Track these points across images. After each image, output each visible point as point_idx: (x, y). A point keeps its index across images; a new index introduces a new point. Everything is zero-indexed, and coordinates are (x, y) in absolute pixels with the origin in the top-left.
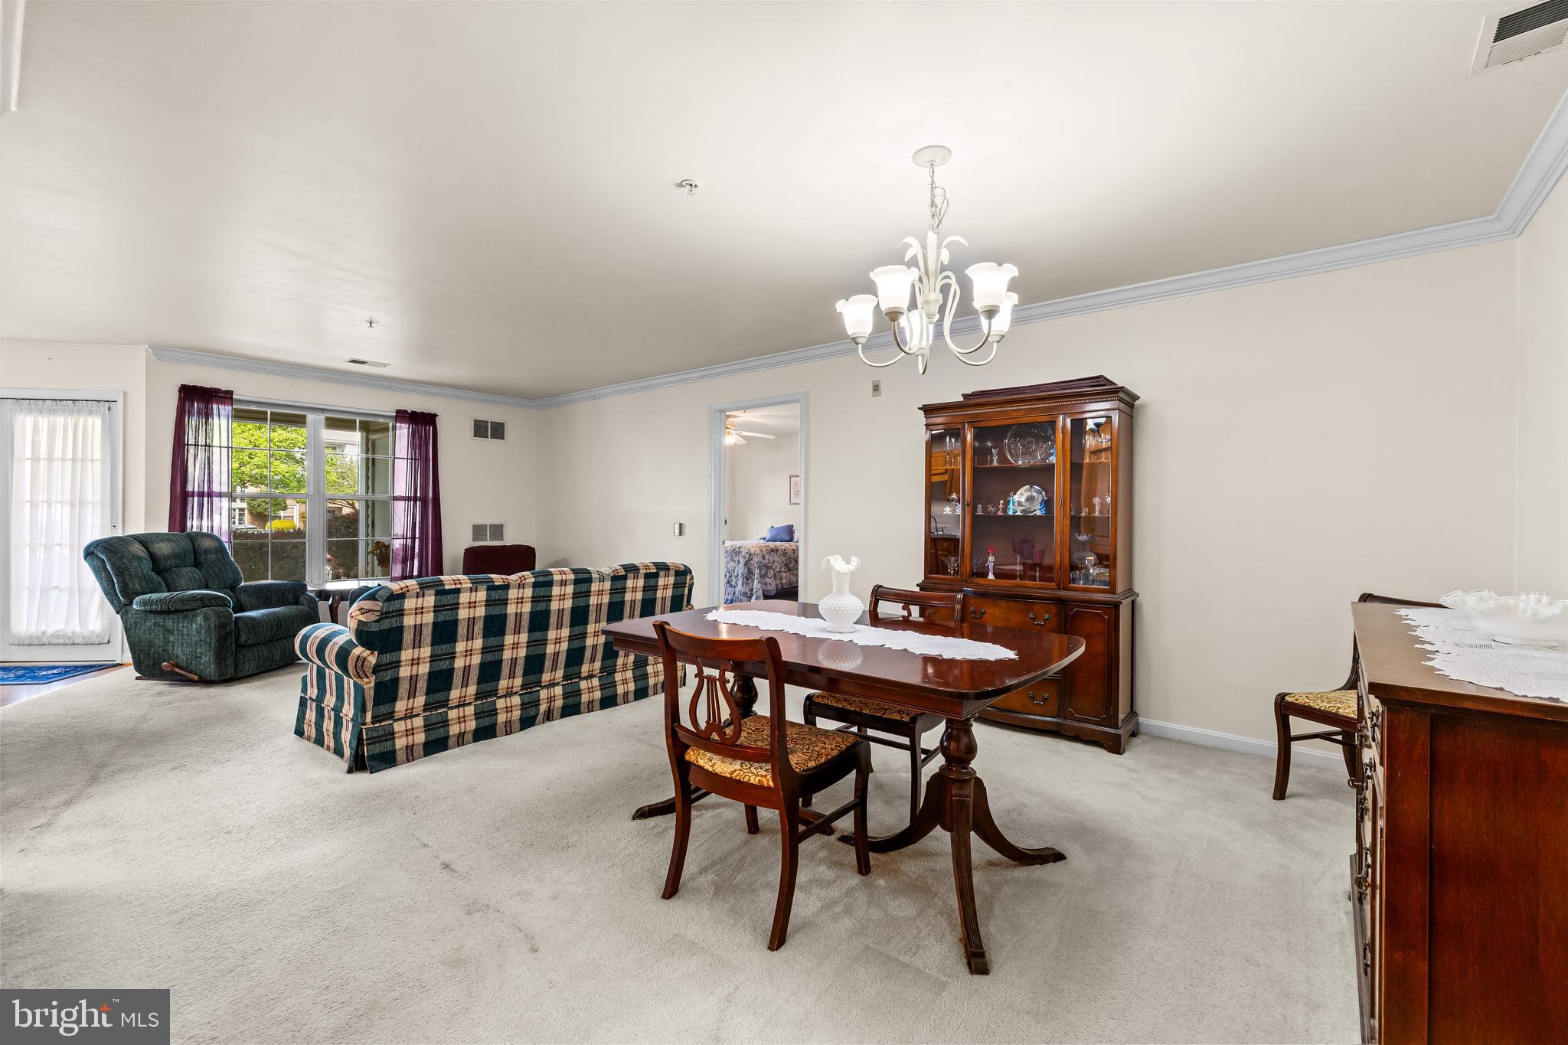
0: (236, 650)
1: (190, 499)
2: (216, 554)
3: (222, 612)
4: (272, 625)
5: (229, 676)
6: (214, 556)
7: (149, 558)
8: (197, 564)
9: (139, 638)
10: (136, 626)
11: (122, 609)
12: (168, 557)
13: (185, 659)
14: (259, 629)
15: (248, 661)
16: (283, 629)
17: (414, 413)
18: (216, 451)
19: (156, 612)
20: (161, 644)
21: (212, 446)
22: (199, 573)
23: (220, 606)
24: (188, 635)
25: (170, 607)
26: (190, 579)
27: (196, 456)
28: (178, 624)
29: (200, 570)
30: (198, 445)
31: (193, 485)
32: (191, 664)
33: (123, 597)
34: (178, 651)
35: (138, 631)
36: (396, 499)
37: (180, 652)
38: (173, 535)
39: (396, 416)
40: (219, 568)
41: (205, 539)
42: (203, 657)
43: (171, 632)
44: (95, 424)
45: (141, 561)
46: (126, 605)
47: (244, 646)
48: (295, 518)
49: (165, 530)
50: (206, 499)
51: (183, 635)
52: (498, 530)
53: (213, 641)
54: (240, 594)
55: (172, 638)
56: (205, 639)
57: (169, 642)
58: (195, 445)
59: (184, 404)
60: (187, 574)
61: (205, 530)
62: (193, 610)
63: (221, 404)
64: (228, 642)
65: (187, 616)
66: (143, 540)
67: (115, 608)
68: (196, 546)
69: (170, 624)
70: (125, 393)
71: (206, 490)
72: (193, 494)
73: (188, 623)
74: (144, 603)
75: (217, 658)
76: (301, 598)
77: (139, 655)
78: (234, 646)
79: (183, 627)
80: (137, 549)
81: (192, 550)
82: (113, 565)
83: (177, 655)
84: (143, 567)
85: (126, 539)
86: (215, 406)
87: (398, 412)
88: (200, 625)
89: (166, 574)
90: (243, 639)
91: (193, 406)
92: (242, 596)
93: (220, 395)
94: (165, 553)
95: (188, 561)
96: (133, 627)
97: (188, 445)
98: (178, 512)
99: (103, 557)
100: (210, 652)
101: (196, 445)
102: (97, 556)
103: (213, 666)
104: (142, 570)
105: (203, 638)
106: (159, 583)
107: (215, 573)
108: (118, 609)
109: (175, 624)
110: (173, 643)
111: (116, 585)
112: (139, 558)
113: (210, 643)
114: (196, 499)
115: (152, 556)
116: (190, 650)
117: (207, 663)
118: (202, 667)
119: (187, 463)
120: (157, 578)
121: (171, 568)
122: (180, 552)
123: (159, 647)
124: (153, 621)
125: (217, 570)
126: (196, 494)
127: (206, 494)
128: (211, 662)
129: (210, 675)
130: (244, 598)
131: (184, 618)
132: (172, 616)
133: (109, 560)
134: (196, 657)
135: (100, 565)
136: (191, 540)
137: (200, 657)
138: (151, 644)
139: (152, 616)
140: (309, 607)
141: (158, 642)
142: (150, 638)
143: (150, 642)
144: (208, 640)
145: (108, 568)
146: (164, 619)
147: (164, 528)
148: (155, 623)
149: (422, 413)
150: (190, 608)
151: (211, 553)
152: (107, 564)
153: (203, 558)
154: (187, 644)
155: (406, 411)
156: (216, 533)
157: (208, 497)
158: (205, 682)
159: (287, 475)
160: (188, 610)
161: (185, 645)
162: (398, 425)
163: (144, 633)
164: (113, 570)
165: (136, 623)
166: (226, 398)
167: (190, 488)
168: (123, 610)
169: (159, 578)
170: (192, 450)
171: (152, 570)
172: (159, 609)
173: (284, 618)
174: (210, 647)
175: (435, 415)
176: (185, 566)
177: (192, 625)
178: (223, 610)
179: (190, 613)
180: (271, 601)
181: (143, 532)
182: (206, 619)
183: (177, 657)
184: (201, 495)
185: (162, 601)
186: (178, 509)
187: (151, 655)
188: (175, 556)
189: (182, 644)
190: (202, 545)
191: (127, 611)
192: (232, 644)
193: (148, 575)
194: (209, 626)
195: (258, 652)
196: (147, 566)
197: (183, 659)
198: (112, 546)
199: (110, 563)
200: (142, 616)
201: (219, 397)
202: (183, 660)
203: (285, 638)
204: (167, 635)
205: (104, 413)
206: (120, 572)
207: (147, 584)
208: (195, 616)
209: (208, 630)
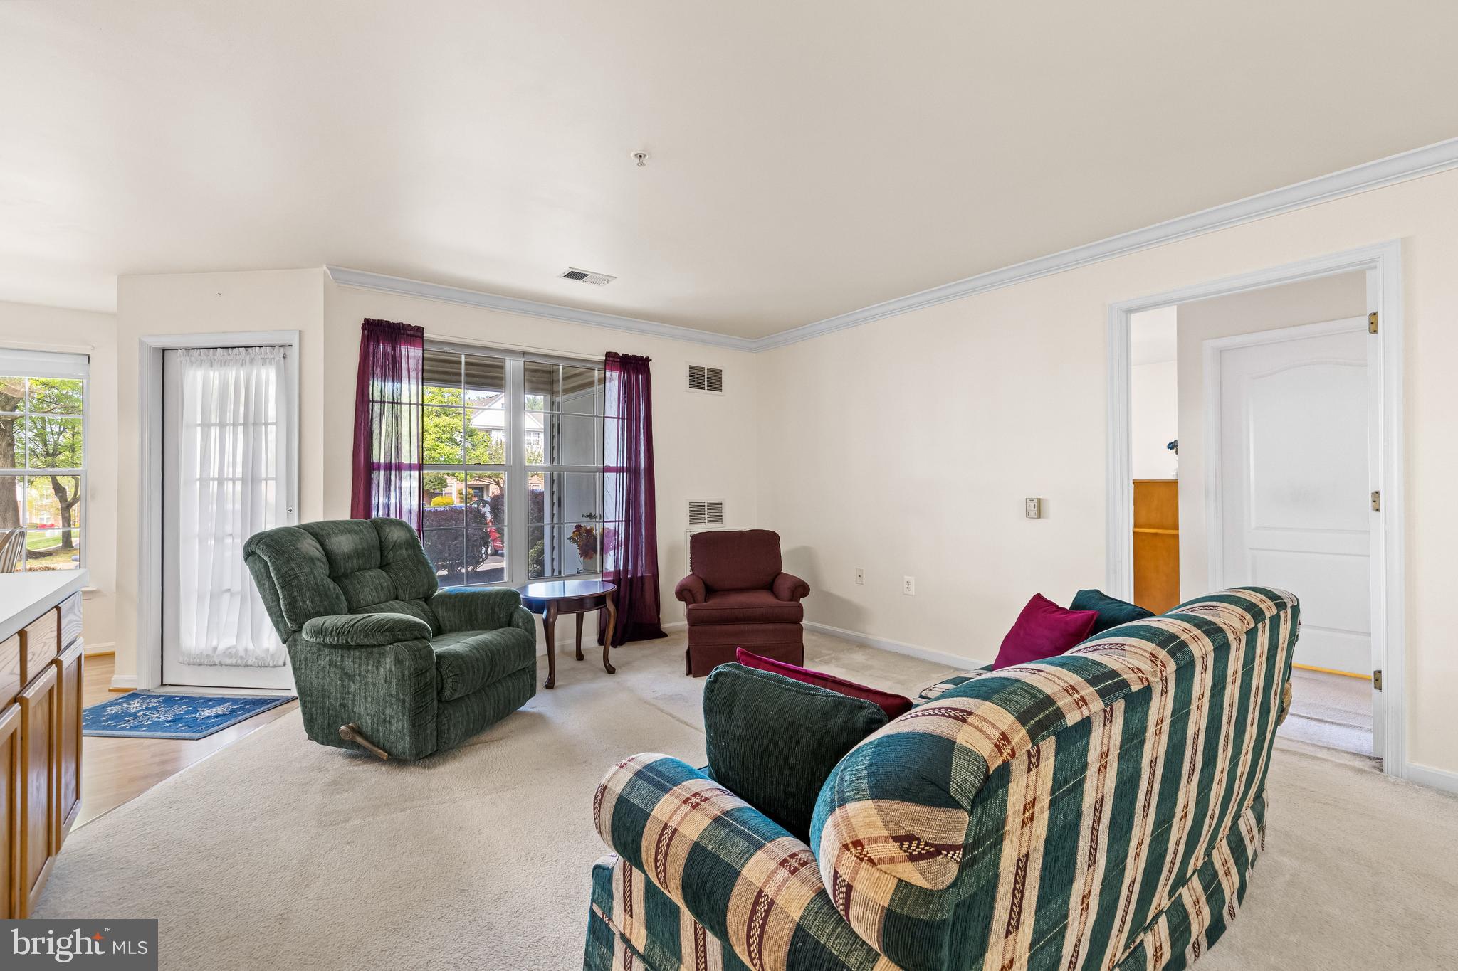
0: (438, 707)
1: (375, 474)
2: (406, 549)
3: (419, 650)
4: (484, 664)
5: (429, 753)
6: (404, 552)
7: (324, 559)
8: (384, 565)
9: (311, 683)
10: (306, 665)
11: (289, 637)
12: (349, 557)
13: (369, 722)
14: (468, 674)
15: (454, 725)
16: (497, 669)
17: (625, 357)
18: (405, 408)
19: (331, 646)
20: (338, 695)
21: (401, 403)
22: (387, 577)
23: (416, 638)
24: (374, 685)
25: (349, 640)
26: (376, 588)
27: (382, 414)
28: (360, 665)
29: (387, 572)
30: (384, 402)
31: (379, 454)
32: (378, 730)
33: (290, 619)
34: (361, 709)
35: (308, 672)
36: (606, 470)
37: (364, 710)
38: (356, 523)
39: (606, 360)
40: (411, 570)
41: (393, 528)
42: (394, 721)
43: (350, 677)
44: (268, 376)
45: (314, 564)
46: (295, 632)
47: (448, 702)
48: (453, 494)
49: (348, 518)
50: (393, 473)
51: (367, 684)
52: (716, 510)
53: (408, 699)
54: (436, 606)
55: (352, 688)
56: (397, 695)
57: (348, 693)
58: (381, 402)
59: (368, 345)
60: (373, 581)
61: (392, 516)
62: (380, 646)
63: (411, 345)
64: (428, 698)
65: (372, 653)
66: (318, 532)
67: (281, 636)
68: (383, 539)
69: (350, 665)
70: (300, 332)
71: (393, 461)
72: (378, 467)
73: (373, 666)
74: (317, 632)
75: (414, 726)
76: (516, 616)
77: (310, 709)
78: (435, 702)
79: (367, 671)
80: (310, 546)
81: (378, 544)
82: (278, 571)
83: (359, 714)
84: (315, 573)
85: (297, 532)
86: (403, 349)
87: (608, 354)
88: (390, 670)
89: (346, 582)
90: (447, 693)
91: (378, 346)
92: (439, 609)
93: (409, 332)
94: (346, 550)
95: (373, 561)
96: (303, 666)
97: (373, 402)
98: (362, 491)
99: (266, 558)
100: (403, 714)
101: (383, 402)
102: (260, 557)
103: (408, 738)
104: (315, 578)
105: (394, 693)
106: (337, 597)
107: (407, 578)
108: (285, 636)
109: (356, 666)
110: (354, 696)
111: (282, 601)
112: (312, 560)
113: (404, 700)
114: (382, 472)
115: (329, 556)
116: (376, 708)
117: (398, 730)
118: (392, 738)
119: (372, 425)
120: (334, 589)
121: (352, 572)
122: (363, 549)
123: (336, 699)
124: (328, 658)
125: (408, 573)
126: (382, 467)
127: (393, 466)
128: (406, 731)
129: (404, 753)
130: (442, 613)
131: (368, 658)
132: (352, 652)
133: (273, 564)
134: (385, 720)
135: (263, 570)
136: (377, 531)
137: (390, 722)
138: (325, 694)
139: (327, 651)
140: (526, 629)
141: (335, 691)
142: (324, 683)
143: (324, 690)
144: (401, 695)
145: (272, 575)
146: (342, 656)
147: (344, 514)
148: (331, 662)
149: (635, 357)
150: (376, 643)
151: (401, 548)
152: (271, 569)
153: (391, 555)
154: (373, 698)
155: (616, 354)
156: (405, 519)
157: (396, 470)
158: (396, 760)
159: (451, 456)
160: (374, 646)
161: (369, 700)
162: (608, 374)
163: (317, 677)
164: (277, 579)
165: (306, 659)
166: (416, 337)
167: (375, 459)
168: (290, 639)
169: (338, 589)
170: (377, 407)
171: (329, 577)
172: (335, 643)
173: (498, 650)
174: (404, 706)
175: (648, 360)
176: (370, 569)
177: (378, 669)
178: (420, 646)
179: (376, 650)
180: (476, 619)
181: (321, 519)
182: (398, 661)
183: (360, 718)
184: (388, 467)
185: (339, 631)
186: (362, 487)
187: (326, 711)
188: (358, 554)
189: (366, 698)
190: (389, 537)
191: (295, 640)
192: (433, 700)
193: (323, 585)
194: (403, 675)
195: (467, 709)
196: (322, 570)
197: (366, 722)
198: (276, 543)
199: (274, 569)
200: (314, 649)
201: (408, 335)
202: (367, 724)
203: (499, 681)
204: (346, 683)
205: (278, 363)
206: (288, 582)
207: (321, 601)
208: (383, 655)
209: (402, 679)
